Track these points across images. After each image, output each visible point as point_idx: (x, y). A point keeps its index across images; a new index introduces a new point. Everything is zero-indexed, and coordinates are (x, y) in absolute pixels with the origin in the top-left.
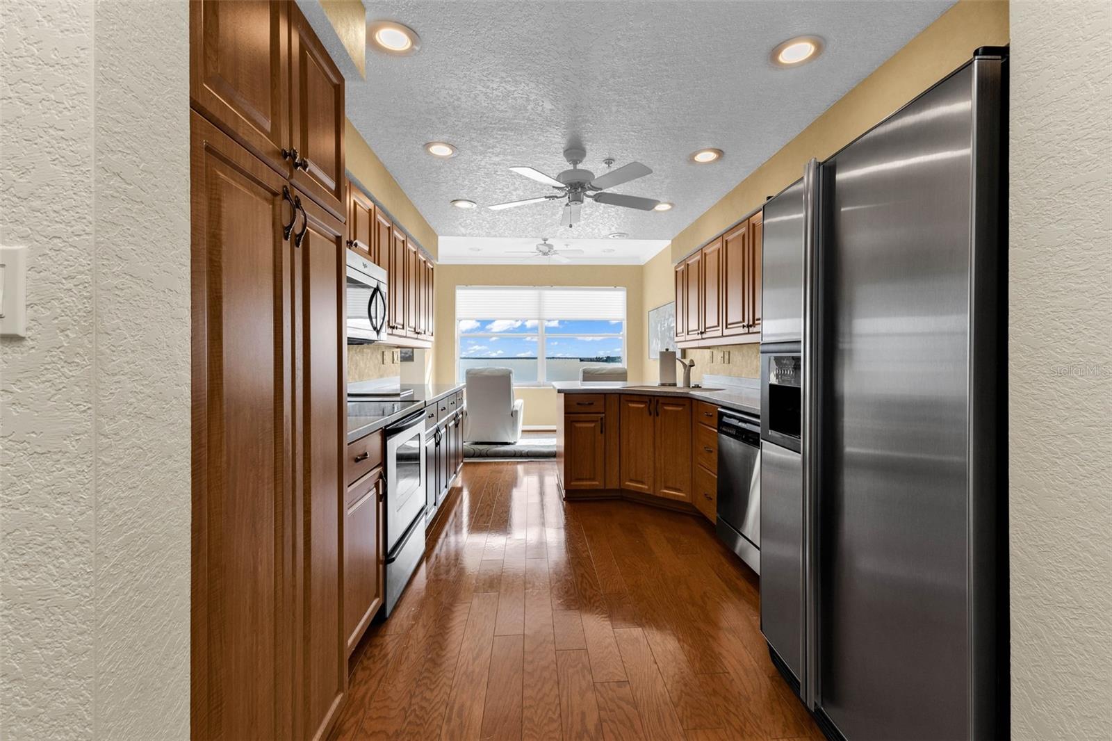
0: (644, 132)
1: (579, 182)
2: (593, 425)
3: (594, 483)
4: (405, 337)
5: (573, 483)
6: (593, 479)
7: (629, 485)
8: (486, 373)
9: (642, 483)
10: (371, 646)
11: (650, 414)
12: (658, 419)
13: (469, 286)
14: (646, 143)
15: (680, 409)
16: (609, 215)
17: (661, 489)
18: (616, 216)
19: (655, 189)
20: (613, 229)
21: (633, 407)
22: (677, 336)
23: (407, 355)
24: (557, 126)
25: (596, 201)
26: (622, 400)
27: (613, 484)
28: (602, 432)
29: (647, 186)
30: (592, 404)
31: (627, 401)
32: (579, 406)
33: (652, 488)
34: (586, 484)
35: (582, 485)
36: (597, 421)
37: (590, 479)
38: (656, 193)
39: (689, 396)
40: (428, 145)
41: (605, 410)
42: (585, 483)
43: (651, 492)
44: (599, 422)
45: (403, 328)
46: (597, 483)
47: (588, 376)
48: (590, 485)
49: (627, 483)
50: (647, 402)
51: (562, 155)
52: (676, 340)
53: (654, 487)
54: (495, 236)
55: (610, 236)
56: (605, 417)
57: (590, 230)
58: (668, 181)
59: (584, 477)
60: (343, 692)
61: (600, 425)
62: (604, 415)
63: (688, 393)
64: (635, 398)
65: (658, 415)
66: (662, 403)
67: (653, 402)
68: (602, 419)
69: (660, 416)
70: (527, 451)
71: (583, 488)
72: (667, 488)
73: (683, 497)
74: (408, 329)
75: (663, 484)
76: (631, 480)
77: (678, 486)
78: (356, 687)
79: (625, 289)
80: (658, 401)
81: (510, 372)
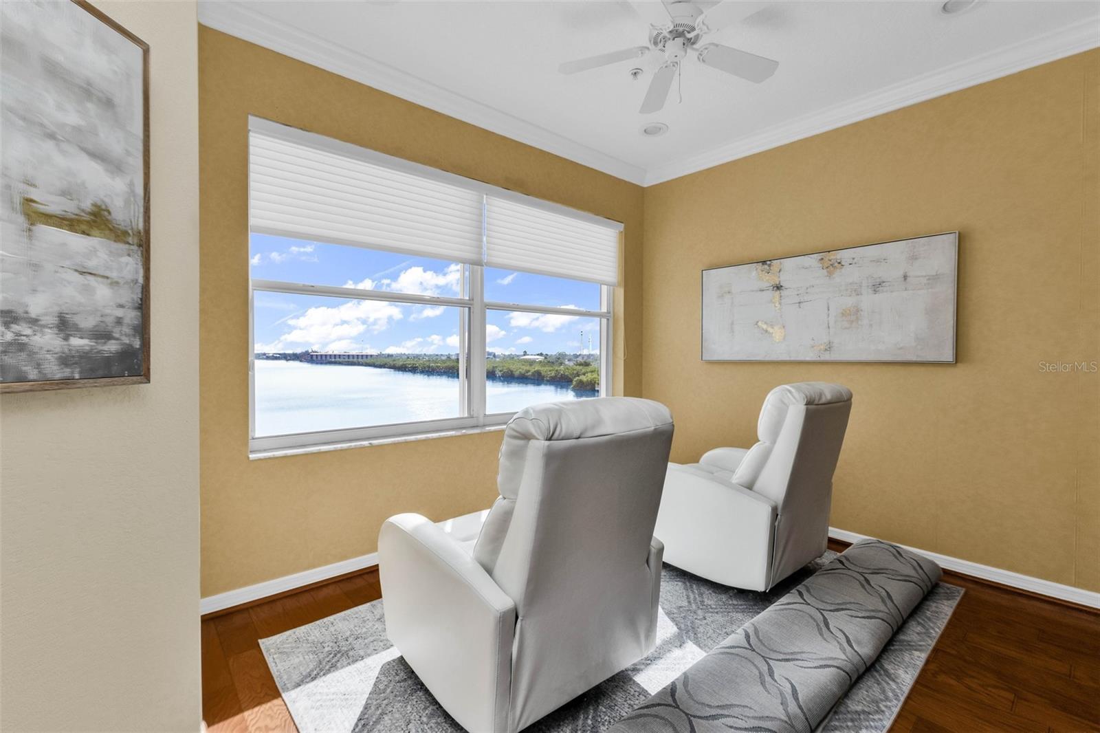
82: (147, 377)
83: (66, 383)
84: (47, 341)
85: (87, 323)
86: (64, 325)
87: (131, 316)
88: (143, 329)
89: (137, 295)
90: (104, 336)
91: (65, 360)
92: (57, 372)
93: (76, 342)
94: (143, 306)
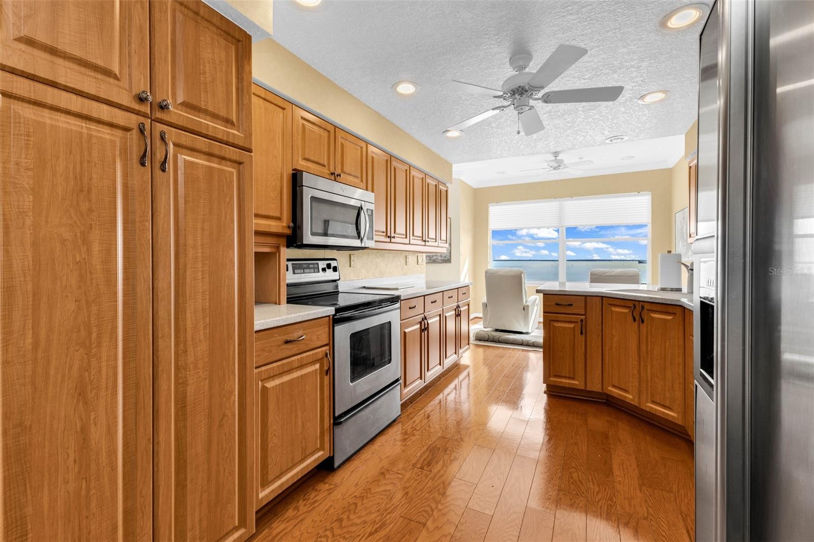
0: (584, 10)
1: (520, 87)
2: (572, 325)
3: (574, 382)
4: (438, 247)
5: (551, 379)
6: (573, 378)
7: (612, 391)
8: (501, 273)
9: (626, 391)
10: (313, 489)
11: (635, 320)
12: (644, 327)
13: (499, 203)
14: (594, 24)
15: (670, 318)
16: (594, 119)
17: (647, 403)
18: (602, 118)
19: (633, 78)
20: (606, 133)
21: (616, 312)
22: (690, 237)
23: (446, 259)
24: (487, 34)
25: (546, 102)
26: (604, 302)
27: (594, 386)
28: (582, 333)
29: (621, 76)
30: (571, 305)
31: (610, 304)
32: (557, 306)
33: (636, 399)
34: (565, 382)
35: (561, 382)
36: (577, 322)
37: (569, 378)
38: (637, 82)
39: (681, 304)
40: (395, 85)
41: (586, 312)
42: (563, 380)
43: (635, 403)
44: (579, 323)
45: (436, 241)
46: (577, 382)
47: (596, 278)
48: (569, 383)
49: (610, 388)
50: (631, 307)
51: (509, 65)
52: (689, 242)
53: (639, 398)
54: (496, 158)
55: (607, 141)
56: (586, 318)
57: (582, 138)
58: (644, 64)
59: (563, 375)
60: (246, 528)
61: (580, 326)
62: (584, 317)
63: (679, 301)
64: (618, 303)
65: (643, 322)
66: (648, 310)
67: (637, 307)
68: (582, 320)
69: (645, 323)
70: (533, 341)
71: (561, 385)
72: (653, 402)
73: (673, 417)
74: (440, 241)
75: (649, 398)
76: (614, 386)
77: (667, 403)
78: (280, 523)
79: (650, 193)
80: (643, 308)
81: (522, 273)
82: (451, 262)
83: (441, 263)
84: (439, 258)
85: (443, 256)
86: (441, 256)
87: (449, 254)
88: (450, 256)
89: (449, 251)
90: (445, 257)
91: (441, 260)
92: (441, 262)
93: (443, 258)
94: (450, 253)
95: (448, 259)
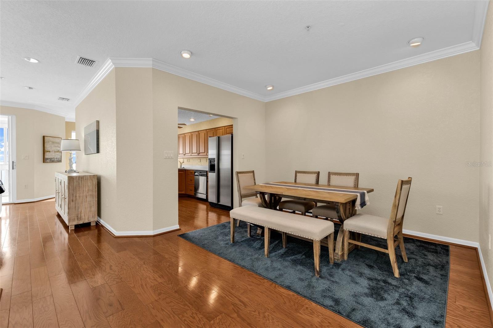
23: (59, 160)
84: (56, 159)
88: (61, 159)
95: (60, 160)
